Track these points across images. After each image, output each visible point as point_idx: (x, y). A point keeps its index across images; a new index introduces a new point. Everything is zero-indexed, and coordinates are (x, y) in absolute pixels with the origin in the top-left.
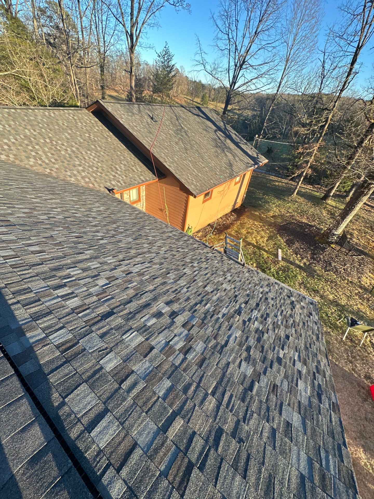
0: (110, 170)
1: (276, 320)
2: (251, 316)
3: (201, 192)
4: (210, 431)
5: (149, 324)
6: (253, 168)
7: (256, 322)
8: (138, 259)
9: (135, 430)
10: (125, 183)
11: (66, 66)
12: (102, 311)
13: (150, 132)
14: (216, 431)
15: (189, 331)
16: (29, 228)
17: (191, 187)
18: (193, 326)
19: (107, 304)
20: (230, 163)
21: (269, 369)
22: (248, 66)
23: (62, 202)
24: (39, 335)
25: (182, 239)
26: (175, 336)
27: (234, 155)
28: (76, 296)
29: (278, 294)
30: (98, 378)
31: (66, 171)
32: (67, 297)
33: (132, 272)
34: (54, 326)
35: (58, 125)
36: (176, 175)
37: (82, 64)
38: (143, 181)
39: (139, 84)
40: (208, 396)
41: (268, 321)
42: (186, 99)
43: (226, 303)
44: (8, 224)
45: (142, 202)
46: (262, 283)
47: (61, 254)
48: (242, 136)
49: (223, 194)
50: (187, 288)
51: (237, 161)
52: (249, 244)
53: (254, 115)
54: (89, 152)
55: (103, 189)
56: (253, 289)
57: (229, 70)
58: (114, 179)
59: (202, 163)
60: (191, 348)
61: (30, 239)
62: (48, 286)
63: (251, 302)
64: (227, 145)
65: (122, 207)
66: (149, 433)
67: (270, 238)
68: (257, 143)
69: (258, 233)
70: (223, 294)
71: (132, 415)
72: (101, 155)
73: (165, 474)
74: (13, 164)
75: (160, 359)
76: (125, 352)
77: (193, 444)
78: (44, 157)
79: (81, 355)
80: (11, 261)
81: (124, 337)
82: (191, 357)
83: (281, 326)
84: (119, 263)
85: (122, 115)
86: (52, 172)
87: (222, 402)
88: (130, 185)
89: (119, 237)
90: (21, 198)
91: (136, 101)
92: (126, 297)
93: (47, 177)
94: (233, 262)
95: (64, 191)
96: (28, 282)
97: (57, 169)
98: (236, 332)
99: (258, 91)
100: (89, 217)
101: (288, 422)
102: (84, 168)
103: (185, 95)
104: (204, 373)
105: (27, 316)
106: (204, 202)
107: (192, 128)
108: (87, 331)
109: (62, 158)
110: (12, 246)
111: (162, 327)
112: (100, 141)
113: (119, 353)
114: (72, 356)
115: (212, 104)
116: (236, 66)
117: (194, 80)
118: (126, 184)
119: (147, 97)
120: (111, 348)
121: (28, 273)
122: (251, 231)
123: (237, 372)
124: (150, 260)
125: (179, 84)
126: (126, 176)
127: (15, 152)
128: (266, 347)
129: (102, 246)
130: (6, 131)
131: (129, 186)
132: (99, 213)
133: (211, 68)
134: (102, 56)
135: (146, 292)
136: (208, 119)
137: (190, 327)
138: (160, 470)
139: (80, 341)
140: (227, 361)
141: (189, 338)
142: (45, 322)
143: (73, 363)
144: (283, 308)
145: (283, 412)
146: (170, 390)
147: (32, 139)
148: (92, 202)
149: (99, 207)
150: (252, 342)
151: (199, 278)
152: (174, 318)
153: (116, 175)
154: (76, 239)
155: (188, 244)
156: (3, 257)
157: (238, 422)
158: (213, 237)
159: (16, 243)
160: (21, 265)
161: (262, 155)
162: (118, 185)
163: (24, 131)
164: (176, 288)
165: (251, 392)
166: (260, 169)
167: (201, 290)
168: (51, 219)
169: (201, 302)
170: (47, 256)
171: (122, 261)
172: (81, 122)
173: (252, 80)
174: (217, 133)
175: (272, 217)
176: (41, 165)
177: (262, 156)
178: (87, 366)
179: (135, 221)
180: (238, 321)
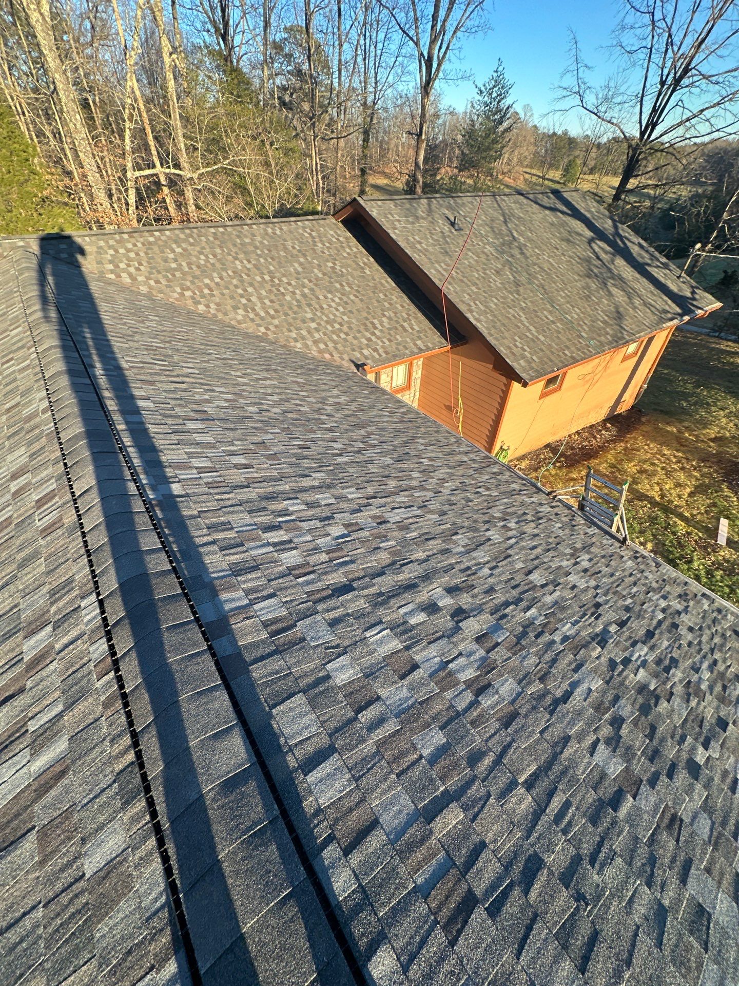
0: (362, 328)
1: (695, 678)
2: (632, 655)
3: (539, 375)
4: (516, 854)
5: (413, 621)
6: (676, 322)
7: (641, 670)
8: (401, 499)
9: (376, 798)
10: (387, 353)
11: (305, 140)
12: (334, 581)
13: (447, 252)
14: (529, 858)
15: (488, 652)
16: (232, 426)
17: (519, 364)
18: (497, 644)
19: (341, 571)
20: (618, 312)
21: (664, 779)
22: (696, 78)
23: (282, 385)
24: (240, 599)
25: (487, 469)
26: (460, 654)
27: (630, 294)
28: (295, 548)
29: (708, 621)
30: (323, 692)
31: (290, 331)
32: (282, 547)
33: (388, 522)
34: (262, 591)
35: (285, 248)
36: (489, 339)
37: (332, 132)
38: (421, 350)
39: (434, 155)
40: (517, 786)
41: (674, 675)
42: (527, 176)
43: (573, 615)
44: (204, 416)
45: (412, 391)
46: (667, 588)
47: (275, 473)
48: (657, 248)
49: (589, 381)
50: (491, 569)
51: (635, 308)
52: (642, 497)
53: (697, 195)
54: (330, 296)
55: (346, 364)
56: (642, 597)
57: (643, 96)
58: (368, 346)
59: (551, 312)
60: (489, 685)
61: (233, 445)
62: (256, 524)
63: (634, 624)
64: (615, 272)
65: (378, 398)
66: (400, 812)
67: (700, 489)
68: (697, 261)
69: (668, 474)
70: (568, 594)
71: (373, 771)
72: (349, 301)
73: (423, 892)
74: (214, 320)
75: (428, 689)
76: (367, 661)
77: (479, 863)
78: (258, 308)
79: (298, 646)
80: (207, 477)
81: (368, 634)
82: (489, 702)
83: (707, 695)
84: (366, 501)
85: (396, 223)
86: (269, 333)
87: (546, 807)
88: (395, 356)
89: (369, 454)
90: (223, 375)
91: (424, 192)
92: (374, 564)
93: (261, 342)
94: (597, 531)
95: (284, 365)
96: (229, 513)
97: (276, 327)
98: (590, 679)
99: (716, 135)
100: (322, 414)
101: (700, 905)
102: (319, 324)
103: (527, 166)
104: (513, 740)
105: (224, 566)
106: (543, 396)
107: (535, 238)
108: (309, 610)
109: (285, 308)
110: (210, 453)
111: (436, 632)
112: (351, 275)
113: (358, 659)
114: (284, 644)
115: (588, 181)
116: (663, 83)
117: (551, 132)
118: (389, 356)
119: (446, 181)
120: (346, 647)
121: (229, 499)
122: (652, 468)
123: (586, 760)
124: (423, 504)
125: (516, 146)
126: (390, 340)
127: (217, 300)
128: (661, 729)
129: (338, 466)
130: (208, 265)
131: (393, 359)
132: (337, 407)
133: (597, 98)
134: (369, 112)
135: (411, 562)
136: (576, 214)
137: (490, 645)
138: (415, 882)
139: (298, 624)
140: (565, 732)
141: (487, 666)
142: (250, 581)
143: (287, 656)
144: (717, 655)
145: (691, 881)
146: (442, 751)
147: (245, 277)
148: (327, 387)
149: (338, 396)
150: (626, 709)
151: (517, 554)
152: (461, 621)
153: (373, 338)
154: (300, 451)
155: (500, 481)
156: (197, 468)
157: (577, 860)
158: (553, 472)
159: (214, 448)
160: (220, 485)
161: (706, 290)
162: (373, 357)
163: (233, 263)
164: (469, 564)
165: (615, 811)
166: (696, 326)
167: (519, 578)
168: (263, 413)
169: (517, 602)
170: (256, 475)
171: (372, 498)
172: (321, 241)
173: (702, 111)
174: (593, 245)
175: (713, 440)
176: (252, 320)
177: (707, 295)
178: (307, 667)
179: (400, 426)
180: (598, 658)
